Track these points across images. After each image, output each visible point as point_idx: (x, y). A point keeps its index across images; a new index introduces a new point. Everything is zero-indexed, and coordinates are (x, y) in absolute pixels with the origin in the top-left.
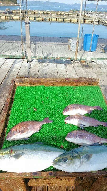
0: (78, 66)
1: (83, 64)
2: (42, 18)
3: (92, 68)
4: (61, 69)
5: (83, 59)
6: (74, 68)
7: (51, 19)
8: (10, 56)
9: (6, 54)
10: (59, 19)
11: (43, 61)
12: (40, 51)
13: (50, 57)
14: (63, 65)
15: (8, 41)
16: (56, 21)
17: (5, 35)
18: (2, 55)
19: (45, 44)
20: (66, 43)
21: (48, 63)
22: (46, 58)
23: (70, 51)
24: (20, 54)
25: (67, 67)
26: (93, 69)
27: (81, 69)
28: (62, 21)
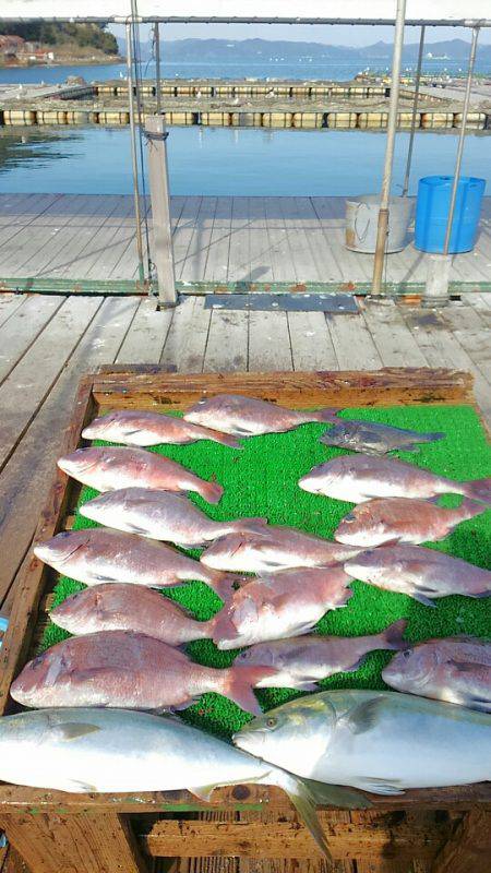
0: (388, 323)
1: (411, 310)
2: (226, 116)
3: (451, 331)
4: (309, 334)
5: (415, 286)
6: (367, 329)
7: (266, 117)
8: (83, 281)
9: (69, 277)
10: (302, 113)
11: (228, 303)
12: (217, 256)
13: (263, 284)
14: (317, 317)
15: (75, 221)
16: (293, 125)
17: (64, 195)
18: (50, 280)
19: (244, 228)
20: (335, 222)
21: (249, 308)
22: (243, 287)
23: (352, 256)
24: (128, 272)
25: (335, 325)
26: (457, 332)
27: (402, 332)
28: (319, 124)
